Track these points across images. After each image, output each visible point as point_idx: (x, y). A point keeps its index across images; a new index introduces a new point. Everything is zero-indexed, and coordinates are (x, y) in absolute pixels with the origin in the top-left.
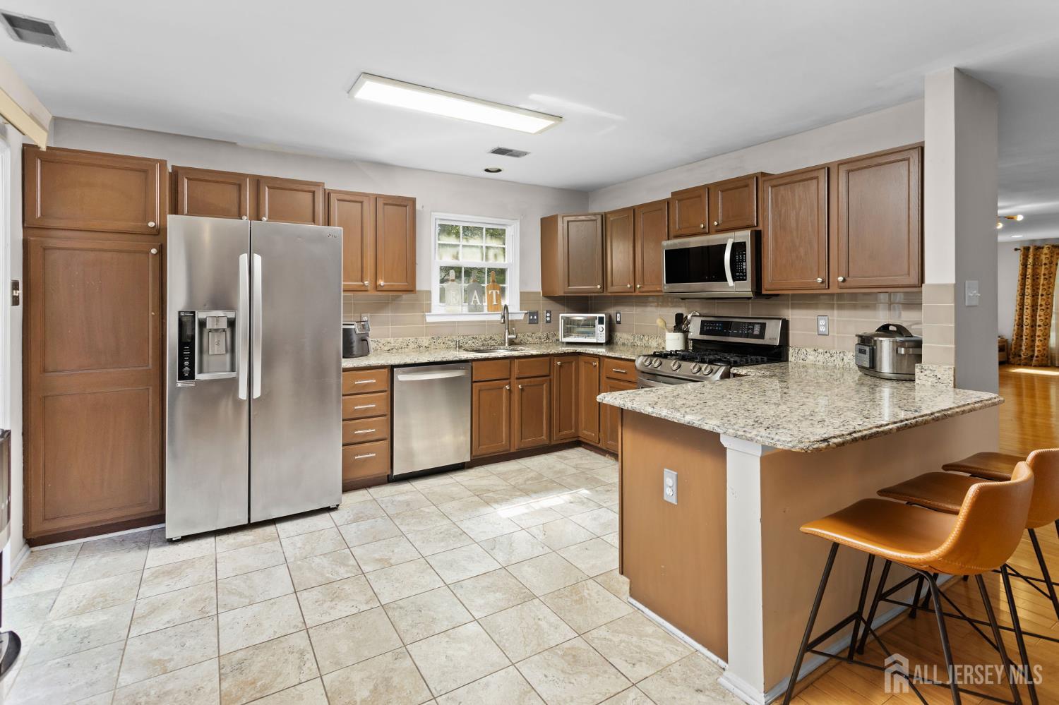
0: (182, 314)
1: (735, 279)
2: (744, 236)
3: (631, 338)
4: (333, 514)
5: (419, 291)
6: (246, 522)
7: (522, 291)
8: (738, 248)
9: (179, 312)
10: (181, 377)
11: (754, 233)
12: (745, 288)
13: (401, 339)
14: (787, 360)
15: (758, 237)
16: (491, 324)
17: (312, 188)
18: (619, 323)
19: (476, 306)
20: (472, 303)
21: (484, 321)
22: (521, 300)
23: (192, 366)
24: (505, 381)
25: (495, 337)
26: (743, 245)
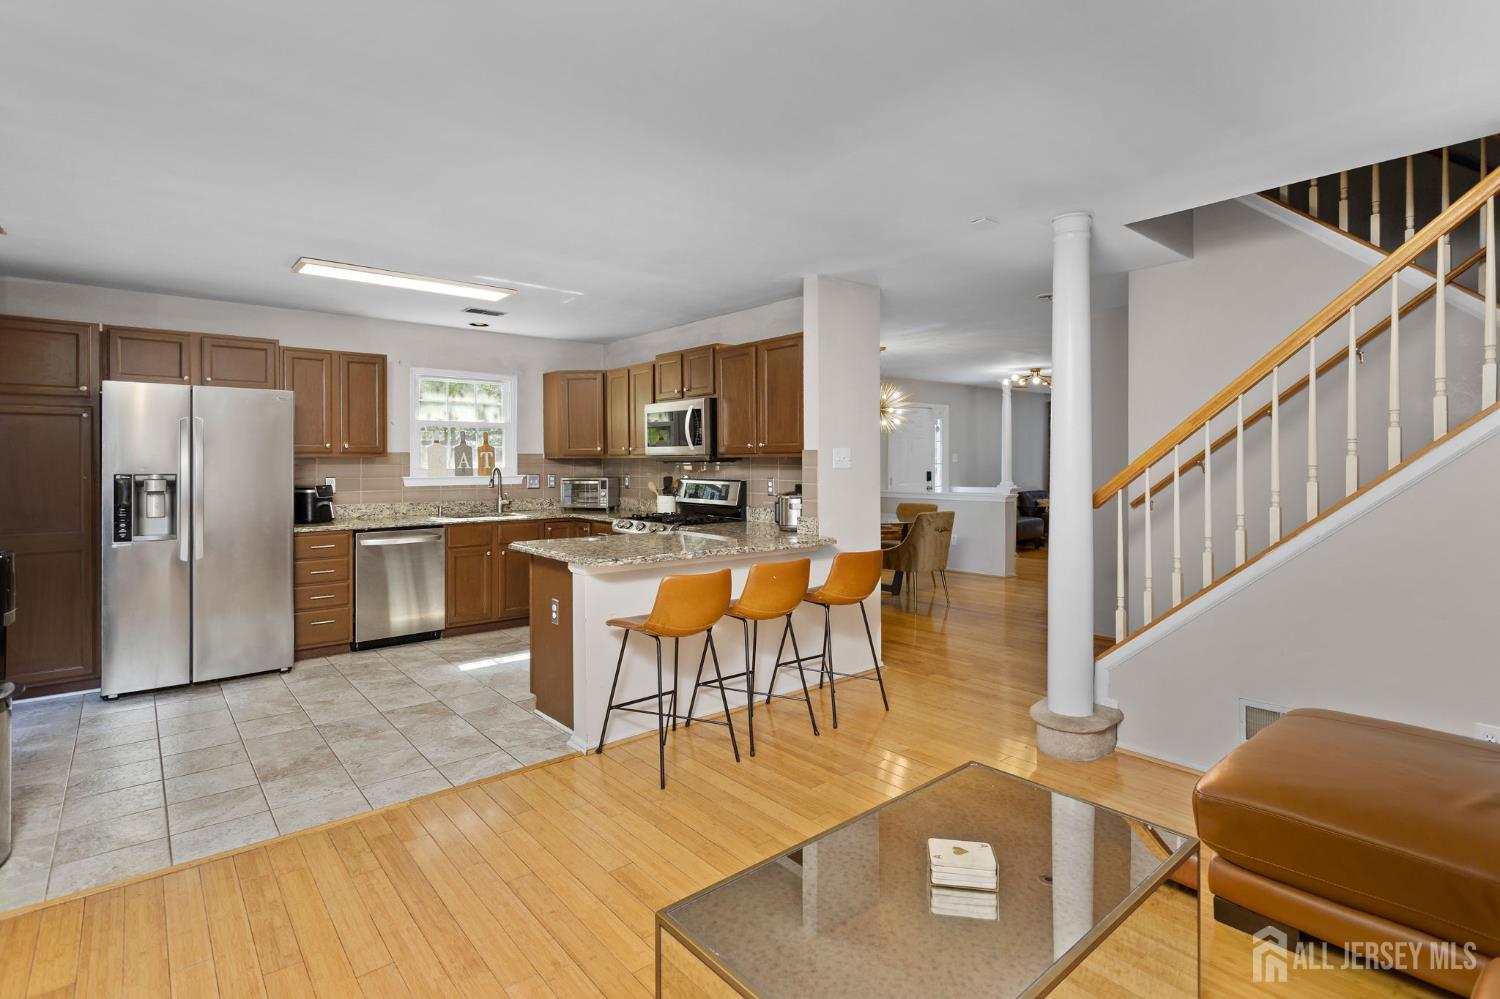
0: (118, 477)
1: (694, 444)
2: (699, 403)
3: (636, 503)
4: (284, 676)
5: (391, 454)
6: (188, 682)
7: (521, 453)
8: (696, 413)
9: (115, 476)
10: (117, 539)
11: (708, 401)
12: (702, 450)
13: (373, 505)
14: (745, 520)
15: (713, 405)
16: (482, 488)
17: (265, 346)
18: (627, 487)
19: (463, 470)
20: (460, 467)
21: (474, 486)
22: (518, 463)
23: (128, 527)
24: (486, 548)
25: (486, 503)
26: (699, 411)
